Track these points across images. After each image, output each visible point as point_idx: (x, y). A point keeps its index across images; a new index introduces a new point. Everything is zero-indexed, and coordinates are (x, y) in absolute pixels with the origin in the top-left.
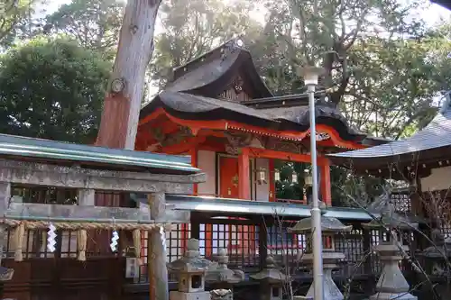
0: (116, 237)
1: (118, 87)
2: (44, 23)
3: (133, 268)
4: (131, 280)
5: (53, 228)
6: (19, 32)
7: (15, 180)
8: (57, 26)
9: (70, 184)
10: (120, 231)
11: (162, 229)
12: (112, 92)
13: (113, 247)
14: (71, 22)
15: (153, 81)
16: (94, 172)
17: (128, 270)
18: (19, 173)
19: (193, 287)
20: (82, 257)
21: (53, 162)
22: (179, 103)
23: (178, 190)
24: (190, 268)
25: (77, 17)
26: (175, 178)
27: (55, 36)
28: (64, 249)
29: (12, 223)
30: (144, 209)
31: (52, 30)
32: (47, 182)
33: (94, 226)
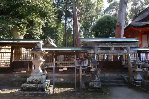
0: (119, 57)
1: (118, 24)
2: (104, 12)
3: (124, 63)
4: (124, 66)
5: (106, 55)
6: (99, 15)
7: (98, 46)
8: (107, 12)
9: (109, 46)
10: (120, 55)
11: (130, 55)
12: (117, 26)
13: (118, 58)
14: (109, 10)
15: (130, 20)
16: (113, 44)
17: (123, 63)
18: (99, 45)
19: (138, 67)
20: (112, 60)
21: (105, 42)
22: (135, 25)
23: (133, 46)
24: (137, 63)
25: (110, 9)
26: (133, 43)
27: (106, 14)
28: (109, 59)
29: (98, 54)
30: (125, 51)
31: (106, 13)
32: (104, 46)
33: (114, 54)
